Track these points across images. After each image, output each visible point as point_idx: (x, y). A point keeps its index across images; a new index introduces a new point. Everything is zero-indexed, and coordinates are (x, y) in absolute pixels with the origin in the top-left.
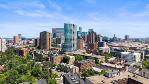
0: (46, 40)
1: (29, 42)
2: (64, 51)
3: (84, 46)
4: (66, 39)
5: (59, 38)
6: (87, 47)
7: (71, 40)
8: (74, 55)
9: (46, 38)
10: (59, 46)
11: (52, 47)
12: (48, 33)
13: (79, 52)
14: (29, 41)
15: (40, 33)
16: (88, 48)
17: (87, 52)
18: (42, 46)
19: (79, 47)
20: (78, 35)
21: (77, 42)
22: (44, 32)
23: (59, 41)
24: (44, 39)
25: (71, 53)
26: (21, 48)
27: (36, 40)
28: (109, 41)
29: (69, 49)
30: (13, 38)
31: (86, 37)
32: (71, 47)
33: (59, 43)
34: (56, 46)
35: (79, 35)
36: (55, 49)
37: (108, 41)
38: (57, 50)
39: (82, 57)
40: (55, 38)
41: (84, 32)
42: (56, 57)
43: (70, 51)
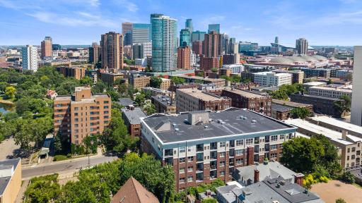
0: (114, 49)
1: (71, 54)
2: (151, 71)
3: (193, 63)
4: (154, 48)
5: (139, 47)
6: (198, 65)
7: (164, 49)
8: (169, 77)
9: (115, 45)
10: (139, 63)
11: (125, 65)
12: (118, 36)
13: (180, 74)
14: (71, 52)
15: (103, 37)
16: (200, 68)
17: (197, 73)
18: (106, 61)
19: (180, 64)
20: (181, 40)
21: (177, 54)
22: (111, 33)
23: (139, 51)
24: (109, 47)
25: (164, 74)
26: (68, 65)
27: (91, 49)
28: (255, 54)
29: (161, 67)
30: (40, 45)
31: (201, 44)
32: (163, 63)
33: (140, 56)
34: (133, 63)
35: (186, 39)
36: (132, 69)
37: (253, 52)
38: (137, 69)
39: (183, 80)
40: (130, 46)
41: (198, 32)
42: (137, 79)
43: (163, 72)
